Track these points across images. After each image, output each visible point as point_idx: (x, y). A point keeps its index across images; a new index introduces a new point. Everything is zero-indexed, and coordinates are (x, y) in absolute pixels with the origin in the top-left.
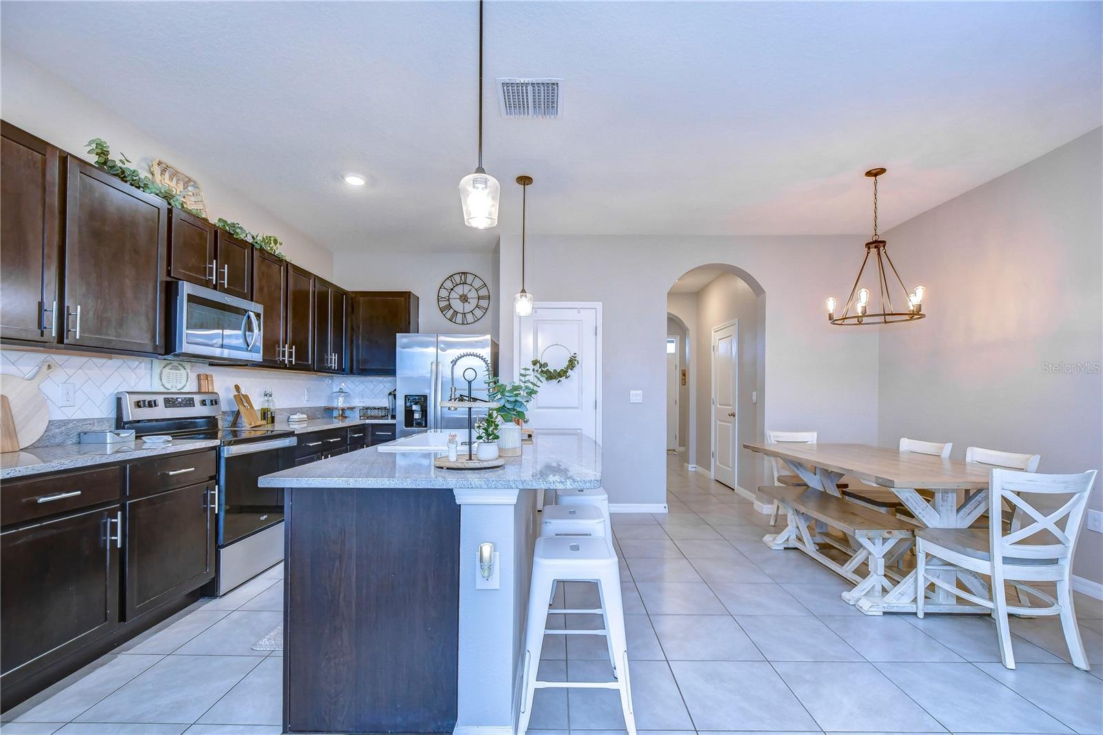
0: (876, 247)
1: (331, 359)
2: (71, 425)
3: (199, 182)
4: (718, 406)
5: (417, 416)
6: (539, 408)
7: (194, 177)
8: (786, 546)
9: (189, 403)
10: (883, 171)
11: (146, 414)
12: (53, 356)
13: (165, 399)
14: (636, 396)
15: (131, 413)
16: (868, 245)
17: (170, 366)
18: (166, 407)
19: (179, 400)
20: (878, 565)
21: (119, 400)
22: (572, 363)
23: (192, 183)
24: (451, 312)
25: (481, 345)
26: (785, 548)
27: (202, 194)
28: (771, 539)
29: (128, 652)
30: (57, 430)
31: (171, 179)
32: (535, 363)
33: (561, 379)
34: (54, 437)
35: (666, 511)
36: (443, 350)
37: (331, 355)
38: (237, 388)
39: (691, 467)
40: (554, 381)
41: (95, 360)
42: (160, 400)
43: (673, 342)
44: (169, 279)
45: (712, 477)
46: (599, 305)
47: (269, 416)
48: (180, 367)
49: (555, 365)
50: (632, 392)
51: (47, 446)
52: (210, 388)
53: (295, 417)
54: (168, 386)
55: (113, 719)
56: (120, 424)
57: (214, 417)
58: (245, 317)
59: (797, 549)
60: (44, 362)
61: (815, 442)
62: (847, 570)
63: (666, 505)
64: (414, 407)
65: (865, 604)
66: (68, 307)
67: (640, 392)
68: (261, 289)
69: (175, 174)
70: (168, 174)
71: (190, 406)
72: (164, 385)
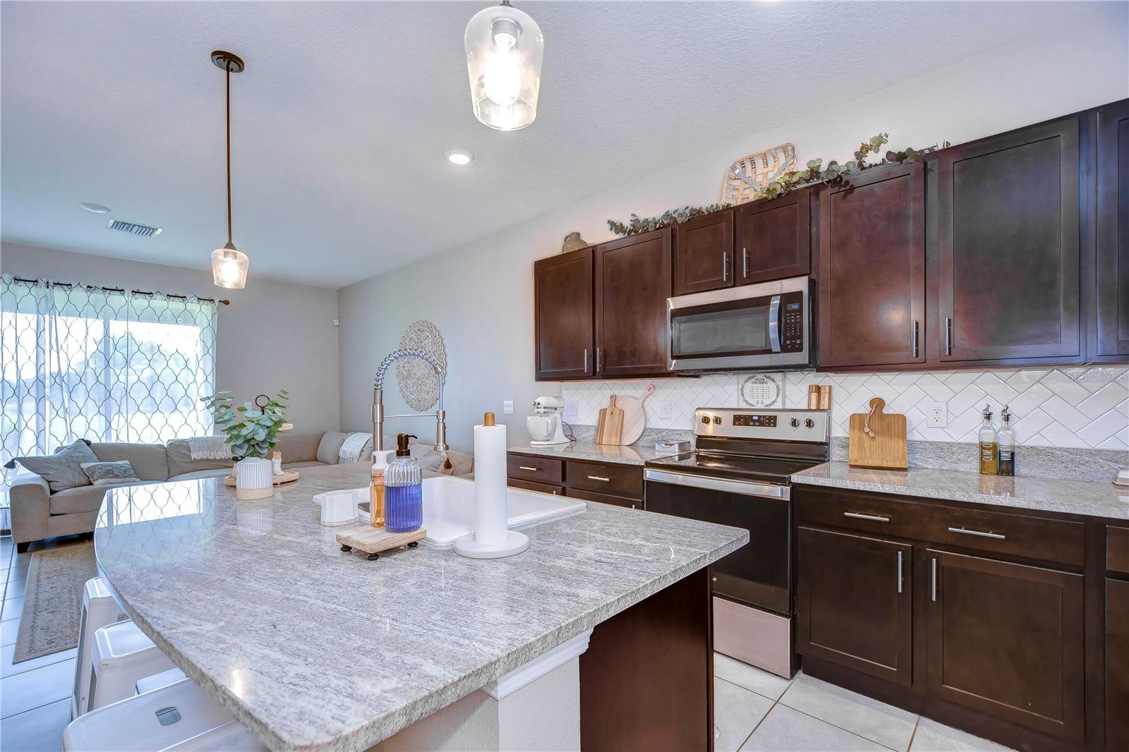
9: (770, 421)
12: (656, 381)
13: (735, 416)
17: (753, 380)
18: (735, 424)
19: (756, 418)
23: (788, 147)
30: (656, 436)
31: (766, 164)
34: (653, 440)
38: (878, 404)
42: (727, 418)
48: (769, 381)
54: (750, 401)
57: (827, 443)
69: (764, 156)
70: (759, 162)
71: (769, 426)
72: (746, 401)
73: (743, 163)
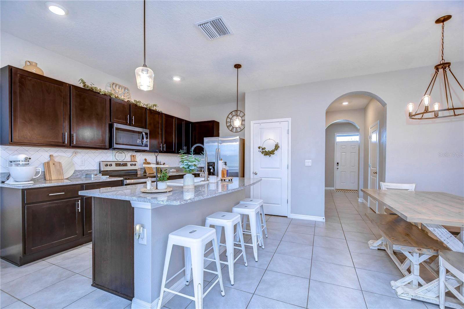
0: (442, 68)
1: (184, 149)
2: (83, 172)
3: (129, 88)
4: (372, 168)
5: (212, 171)
6: (262, 168)
7: (126, 87)
8: (379, 248)
9: (125, 165)
10: (448, 18)
11: (109, 168)
12: (77, 150)
13: (116, 163)
14: (308, 163)
15: (103, 168)
16: (437, 68)
17: (118, 153)
18: (116, 166)
19: (122, 164)
20: (416, 270)
21: (100, 163)
22: (277, 147)
23: (127, 89)
24: (231, 127)
25: (235, 141)
26: (378, 249)
27: (130, 92)
28: (372, 243)
29: (85, 246)
30: (78, 173)
31: (119, 88)
32: (259, 148)
33: (271, 155)
34: (77, 175)
35: (324, 220)
36: (221, 144)
37: (184, 147)
38: (145, 160)
39: (360, 200)
40: (268, 156)
41: (91, 151)
42: (114, 164)
43: (358, 135)
44: (111, 123)
45: (369, 206)
46: (290, 119)
47: (160, 170)
48: (122, 153)
49: (268, 149)
50: (306, 161)
51: (75, 178)
52: (135, 160)
53: (171, 170)
54: (117, 159)
55: (62, 267)
56: (100, 172)
57: (136, 170)
58: (142, 135)
59: (385, 250)
60: (74, 152)
61: (413, 190)
62: (403, 268)
63: (324, 218)
64: (210, 167)
65: (400, 291)
66: (72, 134)
67: (311, 161)
68: (150, 124)
69: (120, 86)
70: (117, 87)
71: (126, 166)
72: (116, 159)
73: (114, 84)
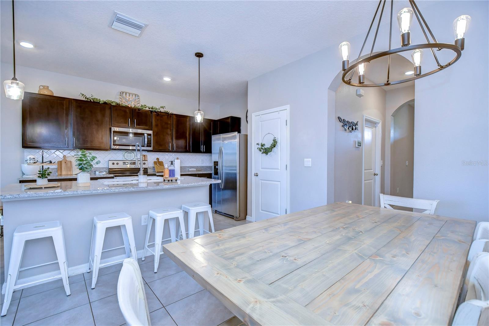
3: (139, 95)
6: (262, 168)
9: (134, 164)
11: (116, 166)
14: (308, 162)
15: (111, 166)
17: (128, 153)
18: (123, 165)
19: (130, 163)
21: (109, 162)
22: (275, 143)
23: (137, 95)
25: (233, 137)
31: (129, 96)
32: (259, 144)
33: (269, 153)
36: (223, 141)
38: (158, 159)
42: (121, 163)
44: (111, 127)
48: (132, 153)
50: (305, 160)
52: (145, 159)
53: (191, 169)
57: (146, 168)
58: (143, 136)
68: (157, 126)
69: (130, 94)
70: (128, 95)
72: (125, 158)
73: (123, 92)
